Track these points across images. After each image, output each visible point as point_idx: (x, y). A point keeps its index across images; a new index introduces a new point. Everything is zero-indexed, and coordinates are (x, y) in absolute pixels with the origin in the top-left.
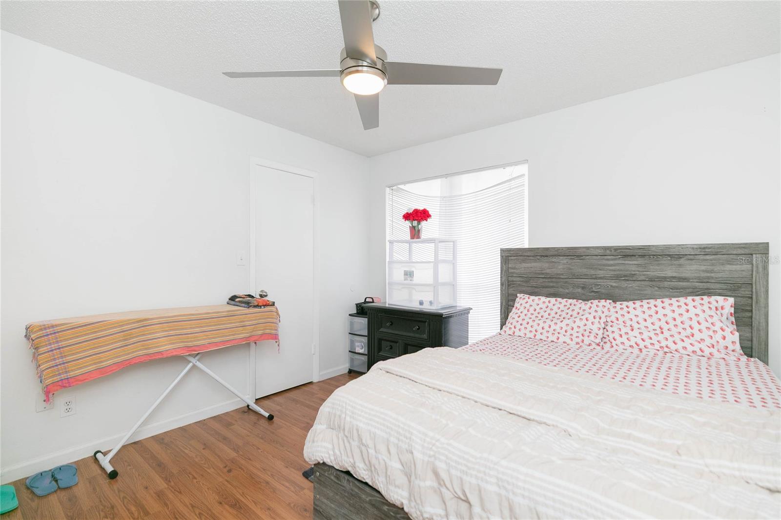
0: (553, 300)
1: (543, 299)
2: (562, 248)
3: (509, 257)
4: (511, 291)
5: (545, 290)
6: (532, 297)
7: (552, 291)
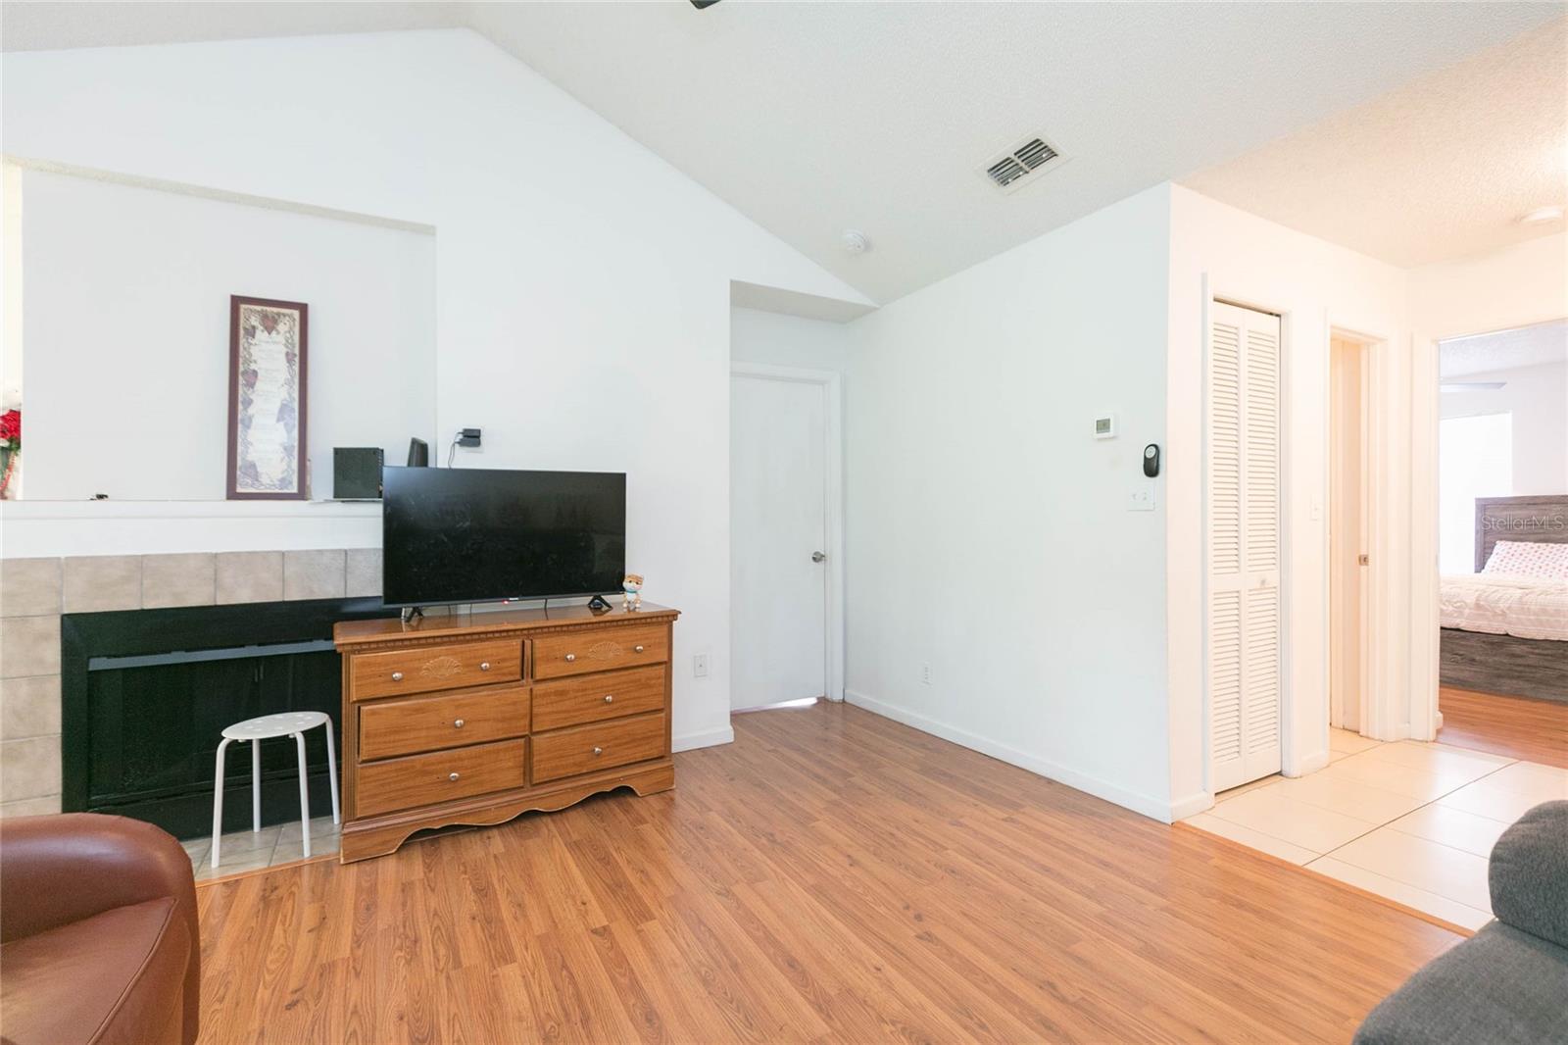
0: (1543, 545)
1: (1531, 544)
2: (1555, 497)
3: (1485, 507)
4: (1488, 538)
5: (1532, 537)
6: (1516, 544)
7: (1542, 536)
